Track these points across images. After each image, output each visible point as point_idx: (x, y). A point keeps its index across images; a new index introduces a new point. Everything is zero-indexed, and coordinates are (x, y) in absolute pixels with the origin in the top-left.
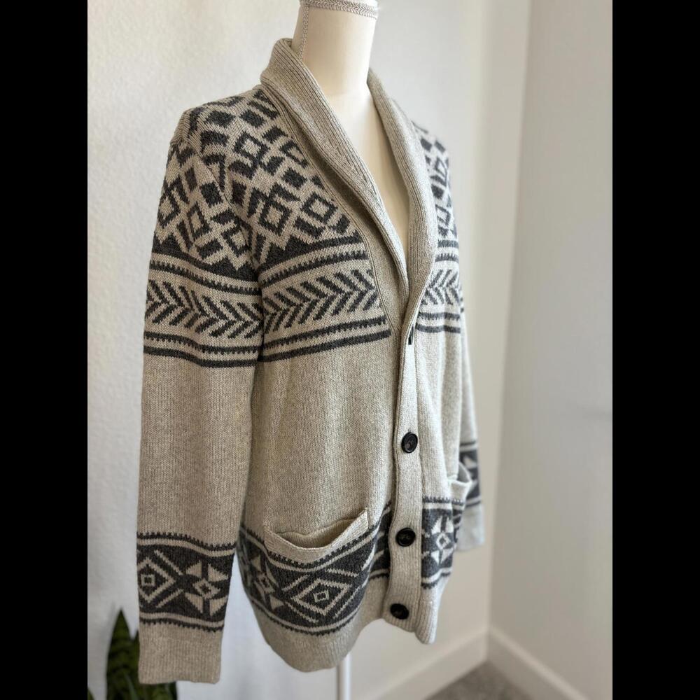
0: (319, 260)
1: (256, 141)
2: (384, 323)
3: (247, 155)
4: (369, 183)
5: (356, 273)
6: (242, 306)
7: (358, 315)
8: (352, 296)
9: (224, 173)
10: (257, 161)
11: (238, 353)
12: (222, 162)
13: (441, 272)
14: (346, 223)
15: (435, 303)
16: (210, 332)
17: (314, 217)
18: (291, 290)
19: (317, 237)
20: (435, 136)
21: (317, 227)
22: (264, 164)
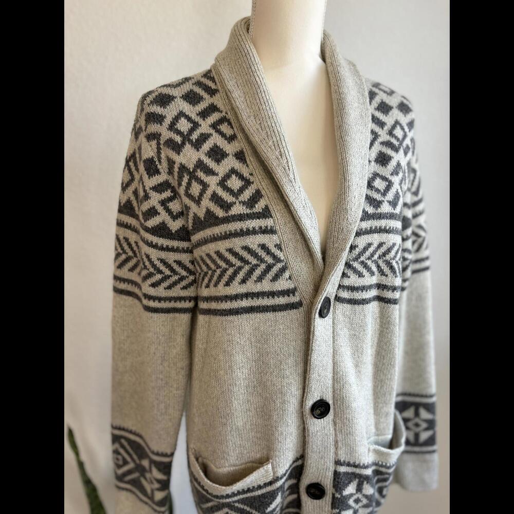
0: (228, 233)
1: (189, 119)
2: (294, 295)
3: (179, 133)
4: (284, 158)
5: (263, 247)
6: (179, 263)
7: (266, 286)
8: (259, 268)
9: (161, 149)
10: (186, 138)
11: (175, 302)
12: (158, 140)
13: (370, 245)
14: (258, 198)
15: (361, 275)
16: (150, 284)
17: (227, 192)
18: (208, 255)
19: (227, 212)
20: (403, 97)
21: (229, 202)
22: (192, 141)
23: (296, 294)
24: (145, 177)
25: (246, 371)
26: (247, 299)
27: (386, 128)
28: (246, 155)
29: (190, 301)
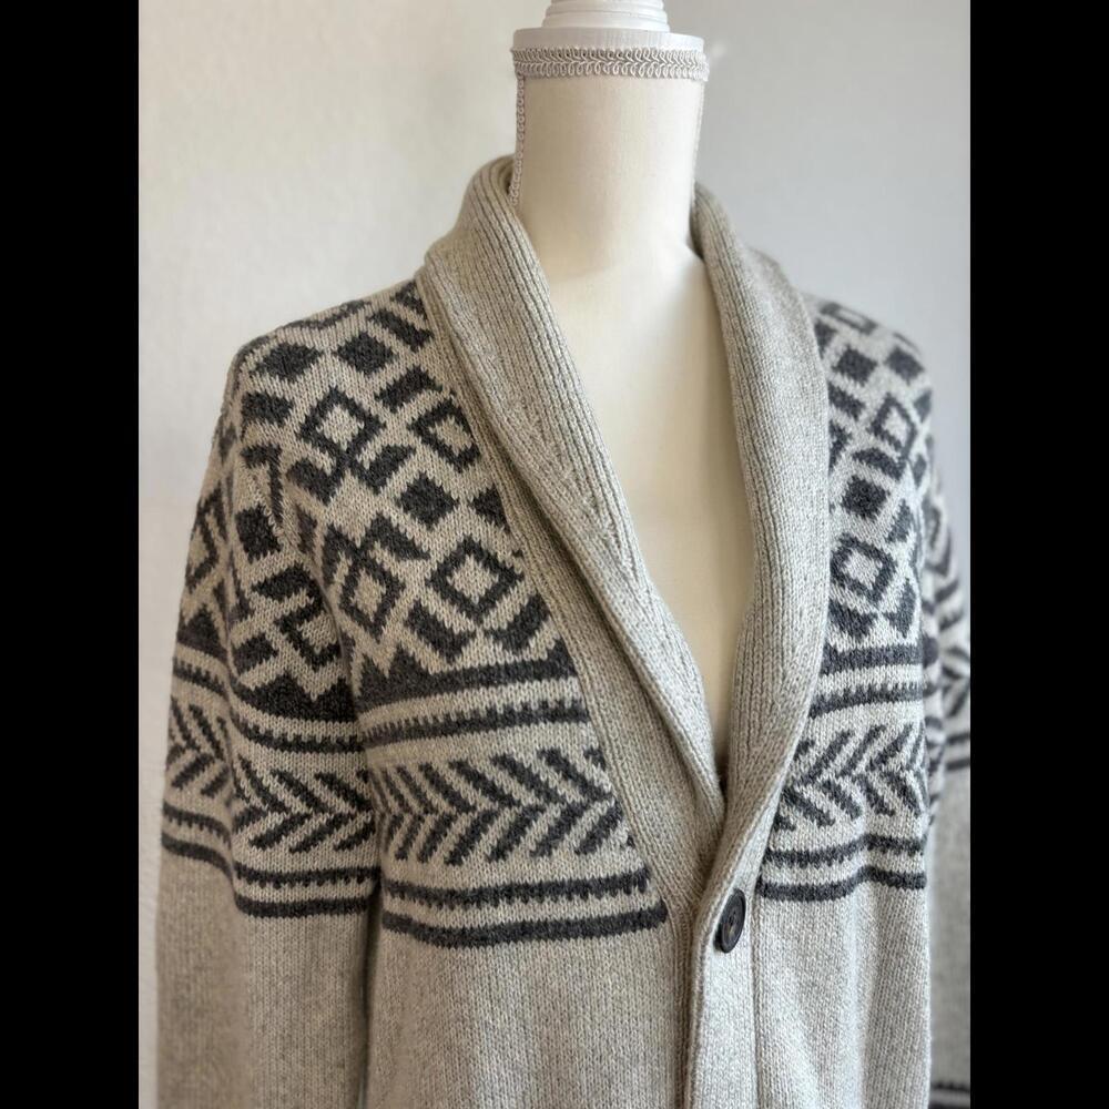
0: (454, 718)
1: (354, 409)
2: (642, 890)
3: (327, 445)
4: (604, 514)
5: (553, 757)
6: (328, 779)
7: (563, 865)
8: (542, 817)
9: (280, 486)
10: (345, 459)
11: (320, 884)
12: (274, 462)
13: (844, 737)
14: (536, 619)
15: (823, 820)
16: (252, 838)
17: (452, 603)
18: (401, 771)
19: (450, 659)
20: (898, 336)
21: (456, 631)
22: (361, 466)
23: (650, 886)
24: (241, 557)
26: (510, 903)
27: (864, 416)
28: (504, 501)
29: (360, 881)
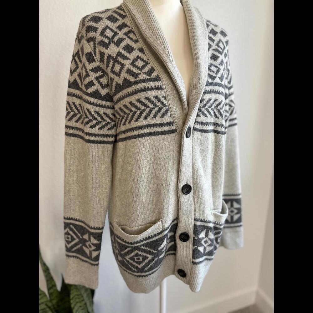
0: (137, 90)
1: (112, 30)
2: (173, 125)
3: (106, 37)
4: (166, 49)
5: (156, 97)
7: (158, 120)
8: (154, 110)
9: (96, 47)
10: (111, 40)
11: (104, 137)
12: (94, 41)
13: (210, 99)
14: (153, 71)
15: (206, 116)
16: (90, 126)
17: (136, 68)
18: (125, 106)
19: (136, 78)
20: (222, 28)
21: (137, 73)
22: (114, 42)
23: (174, 125)
24: (87, 64)
25: (147, 169)
26: (148, 128)
27: (215, 42)
28: (144, 50)
29: (112, 138)
